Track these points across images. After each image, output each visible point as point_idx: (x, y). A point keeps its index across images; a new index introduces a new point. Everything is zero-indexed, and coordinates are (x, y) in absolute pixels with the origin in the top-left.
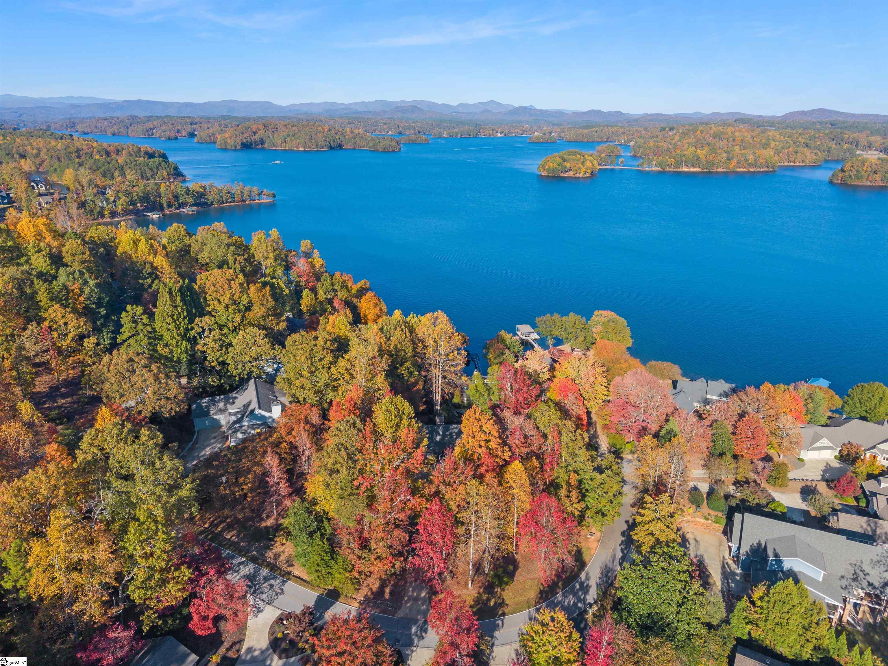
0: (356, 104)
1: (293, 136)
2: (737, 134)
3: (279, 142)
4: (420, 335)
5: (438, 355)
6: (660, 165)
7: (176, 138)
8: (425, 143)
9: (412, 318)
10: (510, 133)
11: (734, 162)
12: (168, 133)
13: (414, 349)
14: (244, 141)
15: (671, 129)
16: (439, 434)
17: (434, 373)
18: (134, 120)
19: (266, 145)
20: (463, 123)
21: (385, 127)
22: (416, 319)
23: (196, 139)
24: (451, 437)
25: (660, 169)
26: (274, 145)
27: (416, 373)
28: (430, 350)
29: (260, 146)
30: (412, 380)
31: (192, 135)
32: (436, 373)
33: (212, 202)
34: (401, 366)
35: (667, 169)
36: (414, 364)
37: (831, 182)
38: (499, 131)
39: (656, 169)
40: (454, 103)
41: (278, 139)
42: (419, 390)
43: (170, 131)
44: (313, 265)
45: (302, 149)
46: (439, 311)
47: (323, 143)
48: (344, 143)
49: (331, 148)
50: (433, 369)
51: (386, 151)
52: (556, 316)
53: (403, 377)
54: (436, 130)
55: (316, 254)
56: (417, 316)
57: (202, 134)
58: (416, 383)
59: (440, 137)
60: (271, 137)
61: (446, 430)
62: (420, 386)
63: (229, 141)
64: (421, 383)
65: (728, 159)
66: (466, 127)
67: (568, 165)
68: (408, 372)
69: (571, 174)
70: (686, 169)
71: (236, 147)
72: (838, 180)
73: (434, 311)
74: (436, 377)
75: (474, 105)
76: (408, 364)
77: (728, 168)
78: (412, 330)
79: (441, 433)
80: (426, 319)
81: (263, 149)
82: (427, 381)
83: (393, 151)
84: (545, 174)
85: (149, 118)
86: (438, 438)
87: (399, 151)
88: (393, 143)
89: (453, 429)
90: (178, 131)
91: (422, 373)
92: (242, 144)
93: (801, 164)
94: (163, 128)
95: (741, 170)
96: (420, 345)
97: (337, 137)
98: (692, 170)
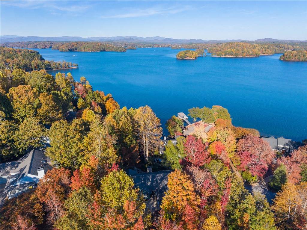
0: (110, 37)
1: (87, 47)
2: (244, 45)
3: (82, 49)
4: (136, 119)
5: (147, 131)
6: (219, 55)
7: (45, 48)
8: (135, 49)
9: (132, 110)
10: (164, 46)
11: (245, 53)
12: (42, 47)
13: (133, 128)
14: (69, 49)
15: (221, 44)
16: (150, 181)
17: (144, 140)
18: (30, 43)
19: (78, 50)
20: (148, 43)
21: (121, 44)
22: (133, 110)
23: (52, 49)
24: (157, 182)
25: (219, 56)
26: (80, 50)
27: (135, 141)
28: (142, 128)
29: (75, 51)
30: (132, 146)
31: (51, 47)
32: (145, 140)
33: (53, 68)
34: (126, 137)
35: (222, 56)
36: (133, 136)
37: (280, 60)
38: (161, 45)
39: (218, 56)
40: (145, 37)
41: (82, 48)
42: (136, 151)
43: (43, 46)
44: (85, 87)
45: (91, 51)
46: (147, 106)
47: (98, 49)
48: (106, 49)
49: (101, 51)
50: (144, 138)
51: (121, 52)
52: (198, 108)
53: (127, 144)
54: (139, 45)
55: (88, 82)
56: (134, 109)
57: (54, 47)
58: (135, 147)
59: (140, 47)
60: (79, 47)
61: (153, 177)
62: (137, 149)
63: (64, 49)
64: (137, 147)
65: (243, 52)
66: (149, 44)
67: (187, 55)
68: (130, 141)
69: (188, 58)
70: (228, 56)
71: (66, 51)
72: (282, 59)
73: (144, 106)
74: (145, 143)
75: (151, 37)
76: (130, 136)
77: (243, 56)
78: (131, 117)
79: (151, 180)
80: (139, 110)
81: (76, 51)
82: (141, 145)
83: (124, 52)
84: (179, 58)
85: (36, 42)
86: (149, 183)
87: (126, 52)
88: (124, 49)
89: (158, 177)
90: (46, 46)
91: (138, 141)
92: (68, 50)
93: (267, 54)
94: (40, 45)
95: (247, 56)
96: (136, 125)
97: (103, 47)
98: (230, 56)
